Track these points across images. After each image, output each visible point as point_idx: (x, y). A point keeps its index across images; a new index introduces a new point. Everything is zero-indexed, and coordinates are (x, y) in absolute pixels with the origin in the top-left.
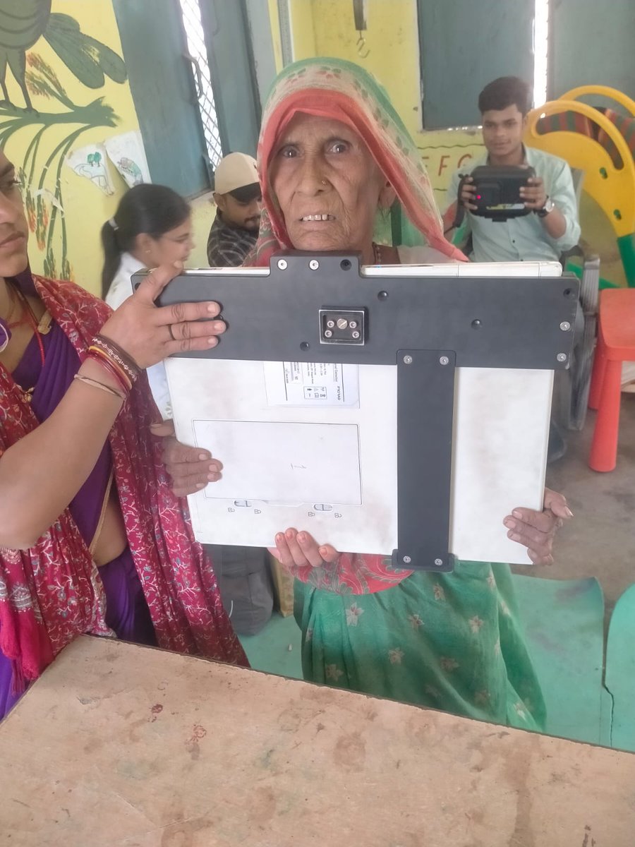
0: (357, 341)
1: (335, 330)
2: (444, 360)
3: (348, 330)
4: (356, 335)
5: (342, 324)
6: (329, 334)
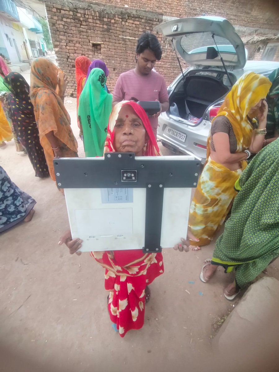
0: (134, 180)
1: (127, 177)
2: (161, 186)
3: (131, 177)
4: (134, 178)
5: (129, 175)
6: (124, 178)
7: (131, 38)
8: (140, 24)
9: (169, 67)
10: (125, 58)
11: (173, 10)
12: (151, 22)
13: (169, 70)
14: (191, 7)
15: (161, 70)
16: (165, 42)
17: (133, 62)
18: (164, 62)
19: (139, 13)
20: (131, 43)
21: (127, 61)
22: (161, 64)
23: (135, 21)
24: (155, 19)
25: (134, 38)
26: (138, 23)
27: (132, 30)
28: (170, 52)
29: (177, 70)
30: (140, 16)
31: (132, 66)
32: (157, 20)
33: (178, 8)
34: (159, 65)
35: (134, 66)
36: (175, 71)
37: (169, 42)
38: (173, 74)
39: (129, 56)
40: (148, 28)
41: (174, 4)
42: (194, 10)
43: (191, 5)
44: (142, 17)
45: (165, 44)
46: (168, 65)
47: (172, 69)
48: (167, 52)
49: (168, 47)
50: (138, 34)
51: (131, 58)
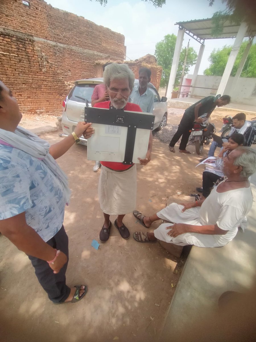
0: (122, 122)
1: (119, 120)
2: (135, 127)
3: (121, 120)
5: (120, 119)
6: (118, 120)
7: (5, 53)
8: (11, 42)
9: (52, 81)
10: (3, 71)
11: (38, 32)
12: (24, 41)
13: (53, 83)
14: (54, 33)
15: (45, 83)
16: (42, 59)
17: (14, 76)
18: (46, 76)
19: (7, 31)
20: (6, 58)
21: (7, 75)
22: (43, 78)
23: (5, 38)
24: (26, 39)
25: (8, 54)
26: (9, 40)
27: (4, 46)
28: (49, 68)
29: (60, 83)
30: (9, 34)
31: (14, 79)
32: (28, 40)
33: (42, 32)
34: (42, 79)
35: (16, 79)
36: (59, 84)
37: (46, 60)
38: (57, 86)
39: (8, 70)
40: (21, 46)
41: (37, 27)
42: (57, 35)
43: (54, 31)
44: (12, 36)
45: (43, 61)
46: (51, 79)
47: (55, 82)
48: (47, 68)
49: (46, 63)
50: (12, 50)
51: (11, 72)
